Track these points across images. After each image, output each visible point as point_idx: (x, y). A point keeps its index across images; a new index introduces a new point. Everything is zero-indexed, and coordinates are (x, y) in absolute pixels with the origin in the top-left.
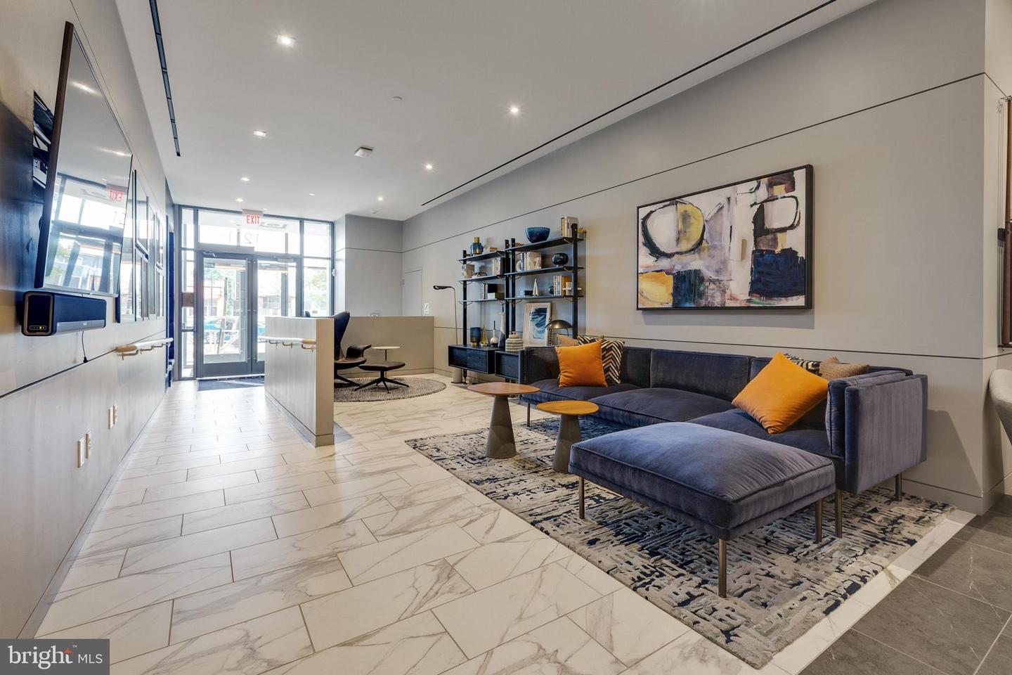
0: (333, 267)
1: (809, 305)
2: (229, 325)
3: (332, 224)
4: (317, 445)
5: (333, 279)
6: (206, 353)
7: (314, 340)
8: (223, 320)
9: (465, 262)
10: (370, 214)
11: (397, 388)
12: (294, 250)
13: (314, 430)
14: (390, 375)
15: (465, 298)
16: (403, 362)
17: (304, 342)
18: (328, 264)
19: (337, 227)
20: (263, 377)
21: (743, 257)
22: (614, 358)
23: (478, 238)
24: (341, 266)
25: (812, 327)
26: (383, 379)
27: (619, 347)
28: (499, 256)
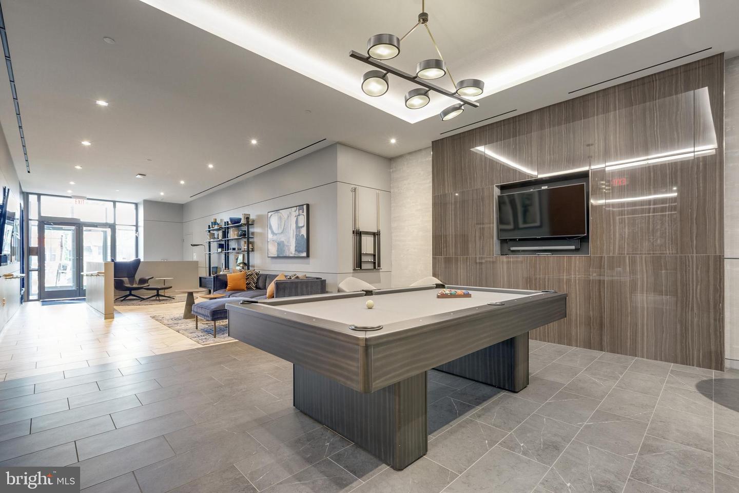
0: (137, 231)
1: (308, 256)
2: (65, 268)
3: (136, 205)
4: (105, 319)
5: (137, 238)
6: (46, 285)
7: (103, 271)
8: (60, 264)
9: (209, 231)
10: (159, 200)
11: (167, 300)
12: (111, 221)
13: (104, 313)
14: (161, 292)
15: (210, 251)
16: (171, 286)
17: (98, 273)
18: (134, 228)
19: (139, 206)
20: (85, 299)
21: (293, 237)
22: (253, 279)
23: (216, 219)
24: (141, 230)
25: (309, 264)
26: (158, 295)
27: (256, 274)
28: (221, 230)
